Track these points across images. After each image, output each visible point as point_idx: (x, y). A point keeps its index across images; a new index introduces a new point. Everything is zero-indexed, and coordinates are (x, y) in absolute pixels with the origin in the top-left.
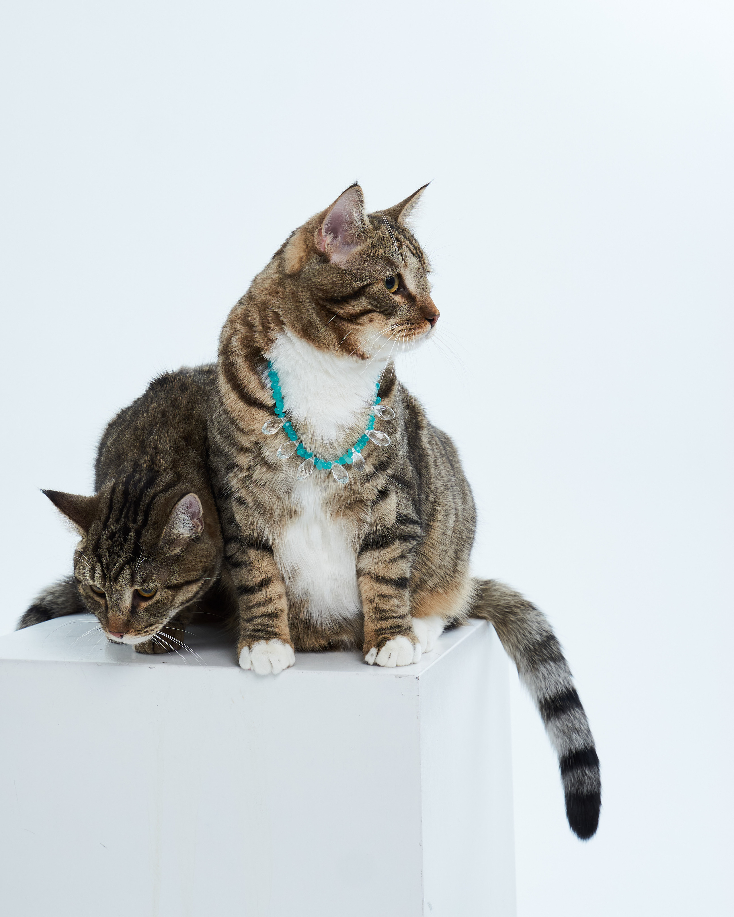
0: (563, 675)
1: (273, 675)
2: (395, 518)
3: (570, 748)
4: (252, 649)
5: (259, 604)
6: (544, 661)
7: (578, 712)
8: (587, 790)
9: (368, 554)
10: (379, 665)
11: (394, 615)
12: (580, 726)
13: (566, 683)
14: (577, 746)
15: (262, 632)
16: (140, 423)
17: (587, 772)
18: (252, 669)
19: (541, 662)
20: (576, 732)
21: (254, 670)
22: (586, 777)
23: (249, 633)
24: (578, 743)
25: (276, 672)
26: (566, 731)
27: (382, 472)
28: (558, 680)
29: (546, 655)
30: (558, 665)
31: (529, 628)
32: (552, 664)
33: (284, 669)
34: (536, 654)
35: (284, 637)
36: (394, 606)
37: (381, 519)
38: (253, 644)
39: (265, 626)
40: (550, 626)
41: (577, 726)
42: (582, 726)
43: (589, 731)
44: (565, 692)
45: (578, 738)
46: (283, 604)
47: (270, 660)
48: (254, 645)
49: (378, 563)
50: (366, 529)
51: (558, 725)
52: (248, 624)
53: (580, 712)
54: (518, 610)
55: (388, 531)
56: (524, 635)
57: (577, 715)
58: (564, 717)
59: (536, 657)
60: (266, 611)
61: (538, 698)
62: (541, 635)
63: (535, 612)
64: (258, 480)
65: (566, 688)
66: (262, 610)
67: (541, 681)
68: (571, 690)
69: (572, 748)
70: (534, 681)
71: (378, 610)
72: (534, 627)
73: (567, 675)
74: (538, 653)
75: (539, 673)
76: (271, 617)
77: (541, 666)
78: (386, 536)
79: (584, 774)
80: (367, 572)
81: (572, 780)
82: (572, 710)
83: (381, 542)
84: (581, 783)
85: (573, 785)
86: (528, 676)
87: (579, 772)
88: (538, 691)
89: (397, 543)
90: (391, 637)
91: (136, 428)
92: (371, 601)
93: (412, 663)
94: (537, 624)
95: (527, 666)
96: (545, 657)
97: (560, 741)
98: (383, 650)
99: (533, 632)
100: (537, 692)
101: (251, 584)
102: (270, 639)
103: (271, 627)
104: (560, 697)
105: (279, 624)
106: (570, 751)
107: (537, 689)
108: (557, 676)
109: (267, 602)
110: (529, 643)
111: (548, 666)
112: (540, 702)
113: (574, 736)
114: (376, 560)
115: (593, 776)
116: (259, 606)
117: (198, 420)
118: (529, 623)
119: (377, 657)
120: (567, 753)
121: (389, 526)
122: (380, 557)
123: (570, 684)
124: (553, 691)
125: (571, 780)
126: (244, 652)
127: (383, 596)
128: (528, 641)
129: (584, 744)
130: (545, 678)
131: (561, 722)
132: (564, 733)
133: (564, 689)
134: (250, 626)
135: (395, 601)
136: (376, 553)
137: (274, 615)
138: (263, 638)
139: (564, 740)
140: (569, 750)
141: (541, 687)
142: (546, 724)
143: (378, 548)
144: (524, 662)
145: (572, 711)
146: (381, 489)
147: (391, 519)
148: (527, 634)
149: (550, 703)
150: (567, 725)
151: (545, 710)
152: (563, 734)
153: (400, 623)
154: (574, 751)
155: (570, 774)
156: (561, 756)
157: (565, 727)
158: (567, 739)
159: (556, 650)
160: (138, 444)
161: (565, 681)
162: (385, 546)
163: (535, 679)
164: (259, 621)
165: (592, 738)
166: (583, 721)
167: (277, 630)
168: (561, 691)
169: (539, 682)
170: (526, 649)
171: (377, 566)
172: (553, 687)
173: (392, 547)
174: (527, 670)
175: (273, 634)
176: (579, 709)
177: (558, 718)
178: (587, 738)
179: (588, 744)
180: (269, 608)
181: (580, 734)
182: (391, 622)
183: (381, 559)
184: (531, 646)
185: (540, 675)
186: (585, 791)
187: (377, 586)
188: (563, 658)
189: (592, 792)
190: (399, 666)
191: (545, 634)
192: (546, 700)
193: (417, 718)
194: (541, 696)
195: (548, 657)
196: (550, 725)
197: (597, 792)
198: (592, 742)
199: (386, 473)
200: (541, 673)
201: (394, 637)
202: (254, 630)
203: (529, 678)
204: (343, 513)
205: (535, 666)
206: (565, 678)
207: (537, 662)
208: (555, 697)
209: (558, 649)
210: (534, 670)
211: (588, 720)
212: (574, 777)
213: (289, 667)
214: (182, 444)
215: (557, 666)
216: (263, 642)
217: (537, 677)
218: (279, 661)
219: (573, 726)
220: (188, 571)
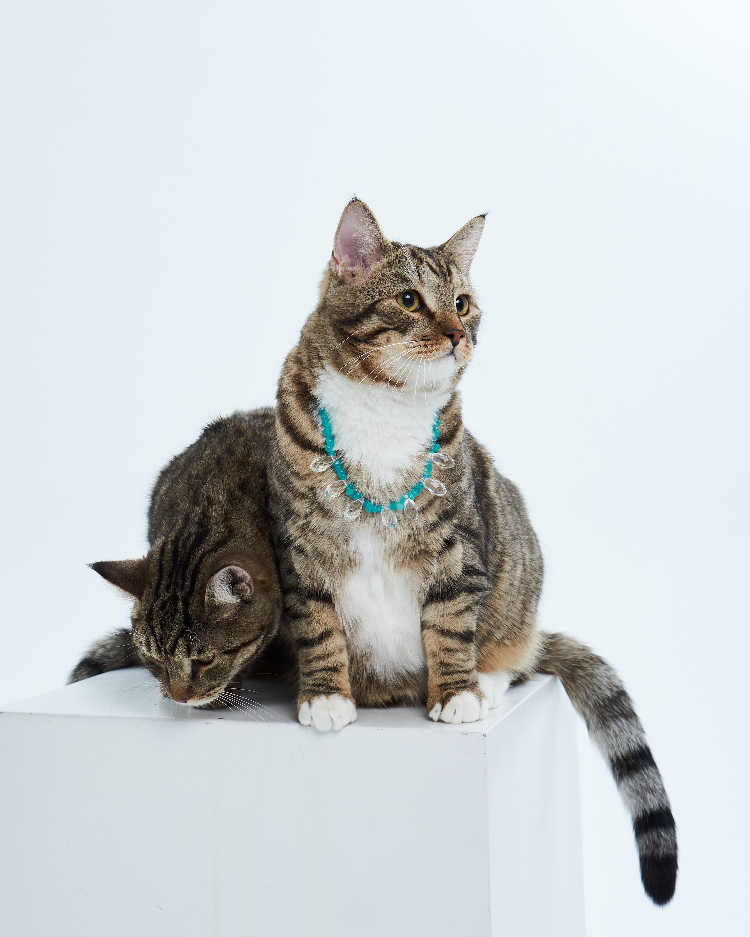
0: (635, 732)
1: (333, 731)
2: (461, 569)
3: (645, 809)
4: (312, 705)
5: (319, 658)
6: (615, 717)
7: (651, 771)
8: (663, 854)
9: (433, 606)
10: (443, 722)
11: (460, 669)
12: (654, 785)
13: (639, 741)
14: (652, 807)
15: (322, 686)
16: (193, 471)
17: (663, 834)
18: (312, 725)
19: (612, 719)
20: (650, 791)
21: (314, 726)
22: (662, 839)
23: (309, 687)
24: (653, 803)
25: (337, 728)
26: (640, 791)
27: (447, 521)
28: (630, 738)
29: (617, 712)
30: (630, 722)
31: (599, 684)
32: (623, 720)
33: (345, 725)
34: (606, 710)
35: (345, 692)
36: (459, 660)
37: (447, 570)
38: (313, 699)
39: (325, 680)
40: (621, 681)
41: (651, 785)
42: (656, 786)
43: (663, 791)
44: (638, 750)
45: (653, 798)
46: (344, 658)
47: (331, 716)
48: (315, 701)
49: (443, 615)
50: (432, 581)
51: (632, 784)
52: (308, 679)
53: (654, 771)
54: (587, 665)
55: (454, 583)
56: (593, 691)
57: (651, 774)
58: (637, 776)
59: (607, 714)
60: (326, 665)
61: (610, 756)
62: (611, 690)
63: (604, 667)
64: (316, 528)
65: (639, 746)
66: (322, 664)
67: (612, 738)
68: (644, 747)
69: (647, 808)
70: (605, 739)
71: (442, 664)
72: (604, 683)
73: (639, 732)
74: (608, 709)
75: (610, 730)
76: (332, 671)
77: (612, 723)
78: (451, 588)
79: (659, 836)
80: (432, 625)
81: (647, 842)
82: (645, 768)
83: (446, 594)
84: (657, 845)
85: (648, 847)
86: (598, 733)
87: (655, 834)
88: (610, 749)
89: (463, 596)
90: (456, 692)
91: (190, 477)
92: (435, 655)
93: (478, 719)
94: (606, 679)
95: (597, 723)
96: (616, 713)
97: (634, 801)
98: (448, 706)
99: (602, 688)
100: (608, 751)
101: (311, 636)
102: (330, 694)
103: (331, 681)
104: (632, 756)
105: (340, 679)
106: (645, 811)
107: (608, 747)
108: (629, 733)
109: (327, 655)
110: (599, 699)
111: (619, 723)
112: (612, 760)
113: (649, 796)
114: (441, 613)
115: (669, 838)
116: (319, 660)
117: (254, 466)
118: (598, 677)
119: (442, 713)
120: (641, 814)
121: (454, 578)
122: (445, 610)
123: (643, 741)
124: (625, 749)
125: (646, 842)
126: (304, 707)
127: (448, 650)
128: (598, 696)
129: (659, 804)
130: (616, 736)
131: (634, 781)
132: (638, 793)
133: (636, 747)
134: (309, 681)
135: (461, 655)
136: (442, 605)
137: (335, 669)
138: (323, 692)
139: (638, 800)
140: (643, 811)
141: (612, 745)
142: (618, 784)
143: (443, 600)
144: (594, 719)
145: (646, 770)
146: (446, 538)
147: (457, 570)
148: (596, 689)
149: (623, 761)
150: (640, 784)
151: (618, 769)
152: (637, 794)
153: (465, 678)
154: (649, 812)
155: (645, 836)
156: (635, 817)
157: (639, 786)
158: (641, 799)
159: (627, 706)
160: (191, 493)
161: (638, 739)
162: (450, 598)
163: (606, 736)
164: (319, 675)
165: (667, 798)
166: (657, 780)
167: (338, 685)
168: (633, 749)
169: (611, 739)
170: (595, 705)
171: (442, 619)
172: (625, 745)
173: (458, 599)
174: (597, 728)
175: (334, 689)
176: (653, 767)
177: (631, 777)
178: (661, 798)
179: (663, 804)
180: (330, 662)
181: (655, 794)
182: (456, 677)
183: (446, 612)
184: (601, 703)
185: (611, 732)
186: (661, 854)
187: (442, 639)
188: (635, 715)
189: (669, 855)
190: (465, 723)
191: (615, 689)
192: (618, 758)
193: (484, 776)
194: (612, 754)
195: (619, 713)
196: (623, 784)
197: (674, 855)
198: (668, 802)
199: (451, 522)
200: (612, 730)
201: (459, 692)
202: (314, 685)
203: (599, 736)
204: (408, 564)
205: (606, 723)
206: (638, 735)
207: (608, 718)
208: (627, 755)
209: (629, 705)
210: (605, 727)
211: (662, 779)
212: (649, 839)
213: (350, 723)
214: (238, 493)
215: (629, 723)
216: (323, 697)
217: (608, 735)
218: (340, 717)
219: (647, 785)
220: (244, 632)
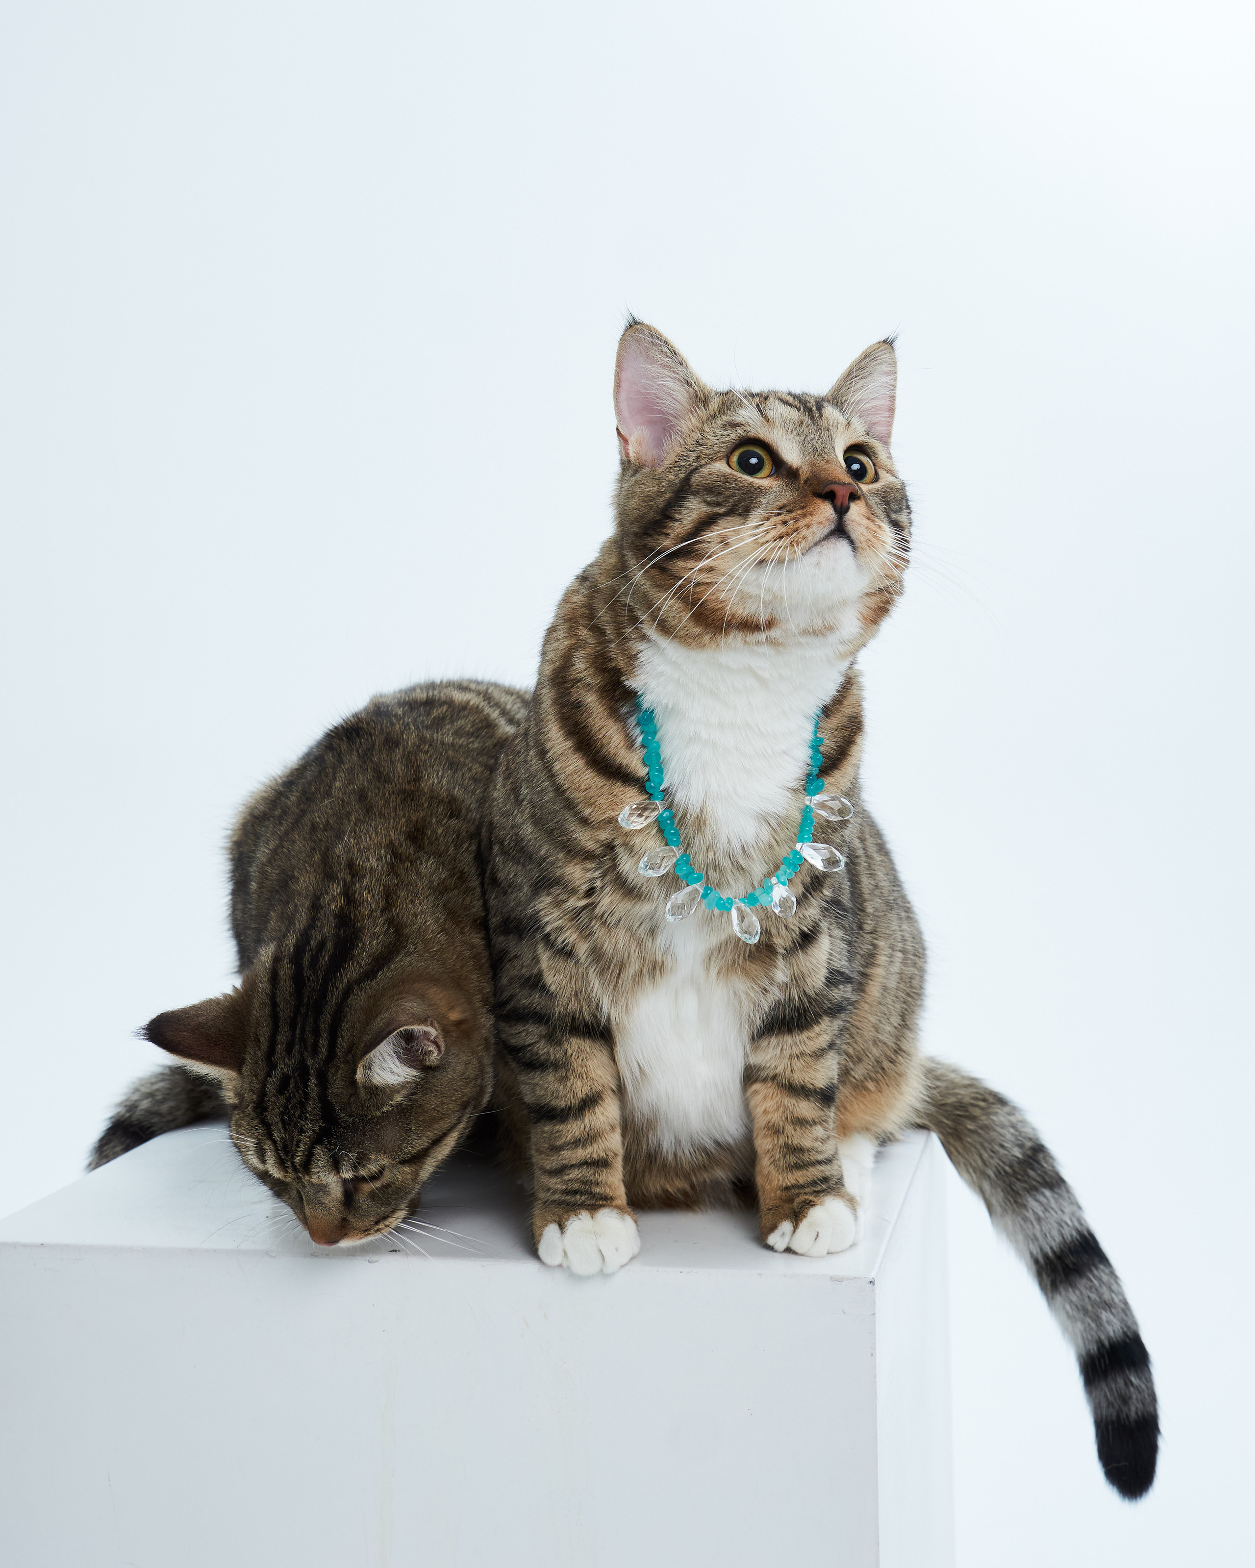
0: (1068, 1209)
2: (824, 979)
3: (1100, 1338)
4: (565, 1229)
5: (576, 1143)
6: (1033, 1190)
7: (1103, 1271)
8: (1137, 1414)
9: (773, 1039)
11: (818, 1157)
12: (1112, 1297)
13: (1076, 1224)
14: (1112, 1334)
15: (582, 1194)
17: (1133, 1379)
18: (566, 1264)
19: (1028, 1192)
20: (1107, 1307)
21: (569, 1267)
22: (1132, 1389)
23: (557, 1197)
24: (1113, 1327)
25: (609, 1270)
26: (1090, 1308)
27: (815, 895)
28: (1062, 1220)
29: (1035, 1180)
30: (1057, 1193)
31: (999, 1139)
32: (1047, 1193)
33: (624, 1263)
34: (1018, 1179)
35: (619, 1202)
36: (816, 1139)
37: (798, 979)
38: (567, 1220)
39: (585, 1183)
40: (1034, 1129)
41: (1107, 1296)
42: (1114, 1296)
43: (1126, 1303)
44: (1077, 1240)
45: (1112, 1317)
46: (615, 1143)
47: (601, 1248)
48: (570, 1222)
49: (791, 1057)
50: (774, 996)
51: (1074, 1298)
52: (554, 1180)
53: (1107, 1271)
54: (976, 1112)
55: (809, 1002)
56: (992, 1151)
57: (1105, 1278)
58: (1082, 1283)
59: (1018, 1186)
60: (588, 1156)
61: (1031, 1254)
62: (1021, 1146)
63: (1006, 1109)
64: (606, 915)
65: (1078, 1232)
66: (581, 1153)
67: (1032, 1224)
68: (1086, 1234)
69: (1103, 1337)
70: (1021, 1226)
71: (789, 1149)
72: (1008, 1136)
73: (1075, 1208)
74: (1020, 1177)
75: (1027, 1210)
76: (598, 1167)
77: (1030, 1199)
78: (805, 1010)
79: (1128, 1383)
80: (770, 1074)
81: (1109, 1395)
82: (1093, 1268)
83: (796, 1020)
84: (1125, 1400)
85: (1110, 1404)
86: (1009, 1219)
87: (1121, 1382)
88: (1030, 1242)
89: (825, 1022)
90: (815, 1200)
92: (777, 1131)
94: (1012, 1130)
95: (1004, 1202)
96: (1034, 1183)
97: (1079, 1326)
98: (804, 1225)
99: (1006, 1145)
100: (1028, 1245)
101: (562, 1103)
102: (596, 1208)
103: (597, 1184)
104: (1070, 1249)
105: (611, 1179)
106: (1100, 1343)
107: (1028, 1241)
108: (1060, 1212)
109: (591, 1137)
110: (1004, 1163)
111: (1042, 1199)
112: (1036, 1261)
113: (1105, 1315)
114: (787, 1053)
115: (1143, 1386)
116: (576, 1146)
118: (998, 1129)
119: (793, 1238)
120: (1093, 1348)
121: (811, 993)
122: (794, 1048)
123: (1083, 1222)
124: (1056, 1239)
125: (1106, 1396)
126: (551, 1233)
127: (800, 1122)
128: (1000, 1159)
129: (1122, 1328)
130: (1039, 1219)
131: (1077, 1292)
132: (1085, 1311)
133: (1074, 1233)
134: (555, 1183)
135: (819, 1130)
136: (788, 1039)
137: (602, 1163)
138: (583, 1206)
139: (1087, 1324)
140: (1097, 1342)
141: (1034, 1235)
142: (1050, 1300)
143: (790, 1031)
144: (998, 1197)
145: (1096, 1272)
146: (805, 929)
147: (817, 980)
148: (997, 1148)
149: (1055, 1261)
150: (1089, 1297)
151: (1048, 1275)
152: (1084, 1315)
153: (825, 1174)
154: (1106, 1343)
155: (1104, 1385)
156: (1084, 1354)
157: (1087, 1300)
158: (1093, 1321)
159: (1050, 1168)
161: (1074, 1220)
162: (802, 1027)
163: (1022, 1222)
164: (575, 1174)
165: (1133, 1316)
166: (1114, 1287)
167: (608, 1190)
168: (1069, 1238)
169: (1030, 1226)
170: (998, 1174)
171: (789, 1064)
172: (1055, 1233)
173: (817, 1029)
174: (1005, 1210)
175: (601, 1199)
176: (1105, 1266)
177: (1071, 1286)
178: (1125, 1318)
179: (1128, 1327)
180: (595, 1150)
181: (1114, 1311)
182: (813, 1172)
183: (796, 1051)
184: (1007, 1168)
185: (1030, 1215)
186: (1133, 1414)
187: (790, 1102)
188: (1062, 1181)
189: (1146, 1414)
190: (834, 1254)
191: (1029, 1144)
192: (1046, 1256)
194: (1036, 1251)
195: (1038, 1182)
196: (1059, 1299)
197: (1152, 1413)
198: (1135, 1323)
200: (1031, 1211)
201: (820, 1200)
202: (566, 1192)
203: (1010, 1223)
204: (742, 969)
205: (1019, 1200)
206: (1073, 1214)
207: (1021, 1192)
208: (1061, 1249)
209: (1053, 1167)
210: (1018, 1207)
211: (1121, 1283)
212: (1111, 1390)
213: (630, 1261)
215: (1056, 1196)
216: (584, 1214)
217: (1025, 1219)
218: (615, 1247)
219: (1100, 1298)
220: (435, 1120)
